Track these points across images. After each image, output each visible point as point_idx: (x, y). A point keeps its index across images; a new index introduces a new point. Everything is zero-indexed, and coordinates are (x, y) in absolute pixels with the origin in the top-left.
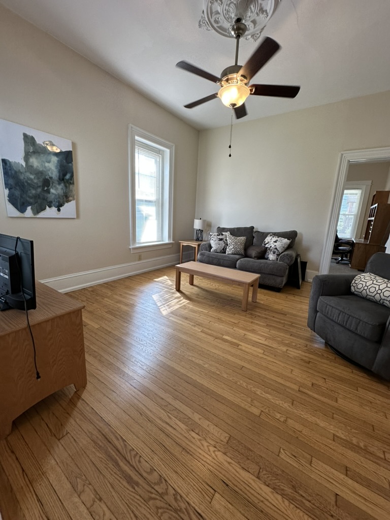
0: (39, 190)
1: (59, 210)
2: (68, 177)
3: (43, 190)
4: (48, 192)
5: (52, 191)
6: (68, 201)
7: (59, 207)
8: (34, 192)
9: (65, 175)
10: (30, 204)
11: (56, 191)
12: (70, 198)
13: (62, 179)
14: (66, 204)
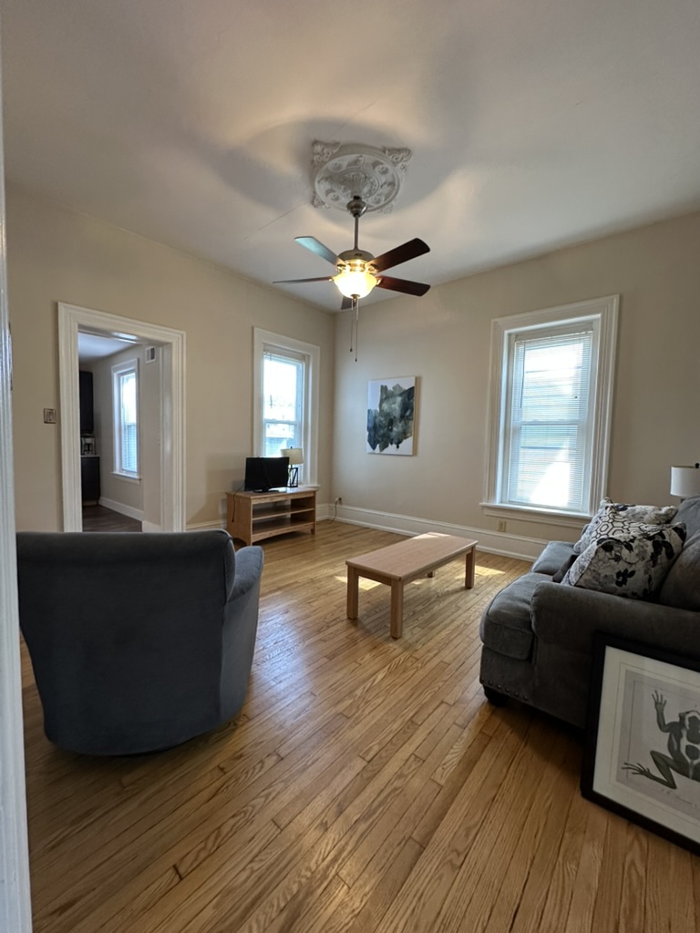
0: (386, 429)
1: (398, 447)
2: (408, 413)
3: (388, 429)
4: (391, 430)
5: (395, 429)
6: (405, 438)
7: (399, 443)
8: (382, 432)
9: (406, 411)
10: (379, 442)
11: (396, 429)
12: (409, 435)
13: (402, 417)
14: (404, 441)
